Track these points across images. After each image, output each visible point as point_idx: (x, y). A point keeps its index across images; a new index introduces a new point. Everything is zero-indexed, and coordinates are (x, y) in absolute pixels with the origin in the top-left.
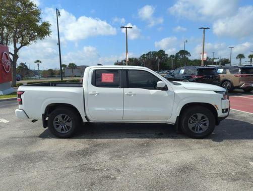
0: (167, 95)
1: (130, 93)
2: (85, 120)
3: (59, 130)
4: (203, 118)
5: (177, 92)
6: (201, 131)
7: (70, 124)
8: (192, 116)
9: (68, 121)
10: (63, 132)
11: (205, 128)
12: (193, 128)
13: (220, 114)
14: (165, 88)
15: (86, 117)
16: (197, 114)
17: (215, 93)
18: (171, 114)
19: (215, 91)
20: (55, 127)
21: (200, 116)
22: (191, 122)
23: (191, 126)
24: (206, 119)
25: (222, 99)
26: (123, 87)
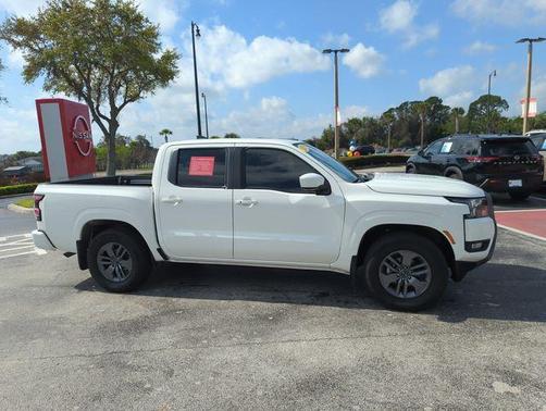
0: (328, 205)
1: (245, 199)
2: (158, 257)
3: (107, 274)
4: (416, 261)
5: (350, 198)
6: (412, 295)
7: (128, 264)
8: (389, 257)
9: (125, 258)
10: (116, 280)
11: (422, 287)
12: (393, 286)
13: (460, 254)
14: (324, 190)
15: (160, 250)
16: (401, 252)
17: (447, 202)
18: (339, 251)
19: (446, 197)
20: (102, 269)
21: (408, 257)
22: (388, 271)
23: (386, 280)
24: (425, 264)
25: (466, 217)
26: (232, 186)
